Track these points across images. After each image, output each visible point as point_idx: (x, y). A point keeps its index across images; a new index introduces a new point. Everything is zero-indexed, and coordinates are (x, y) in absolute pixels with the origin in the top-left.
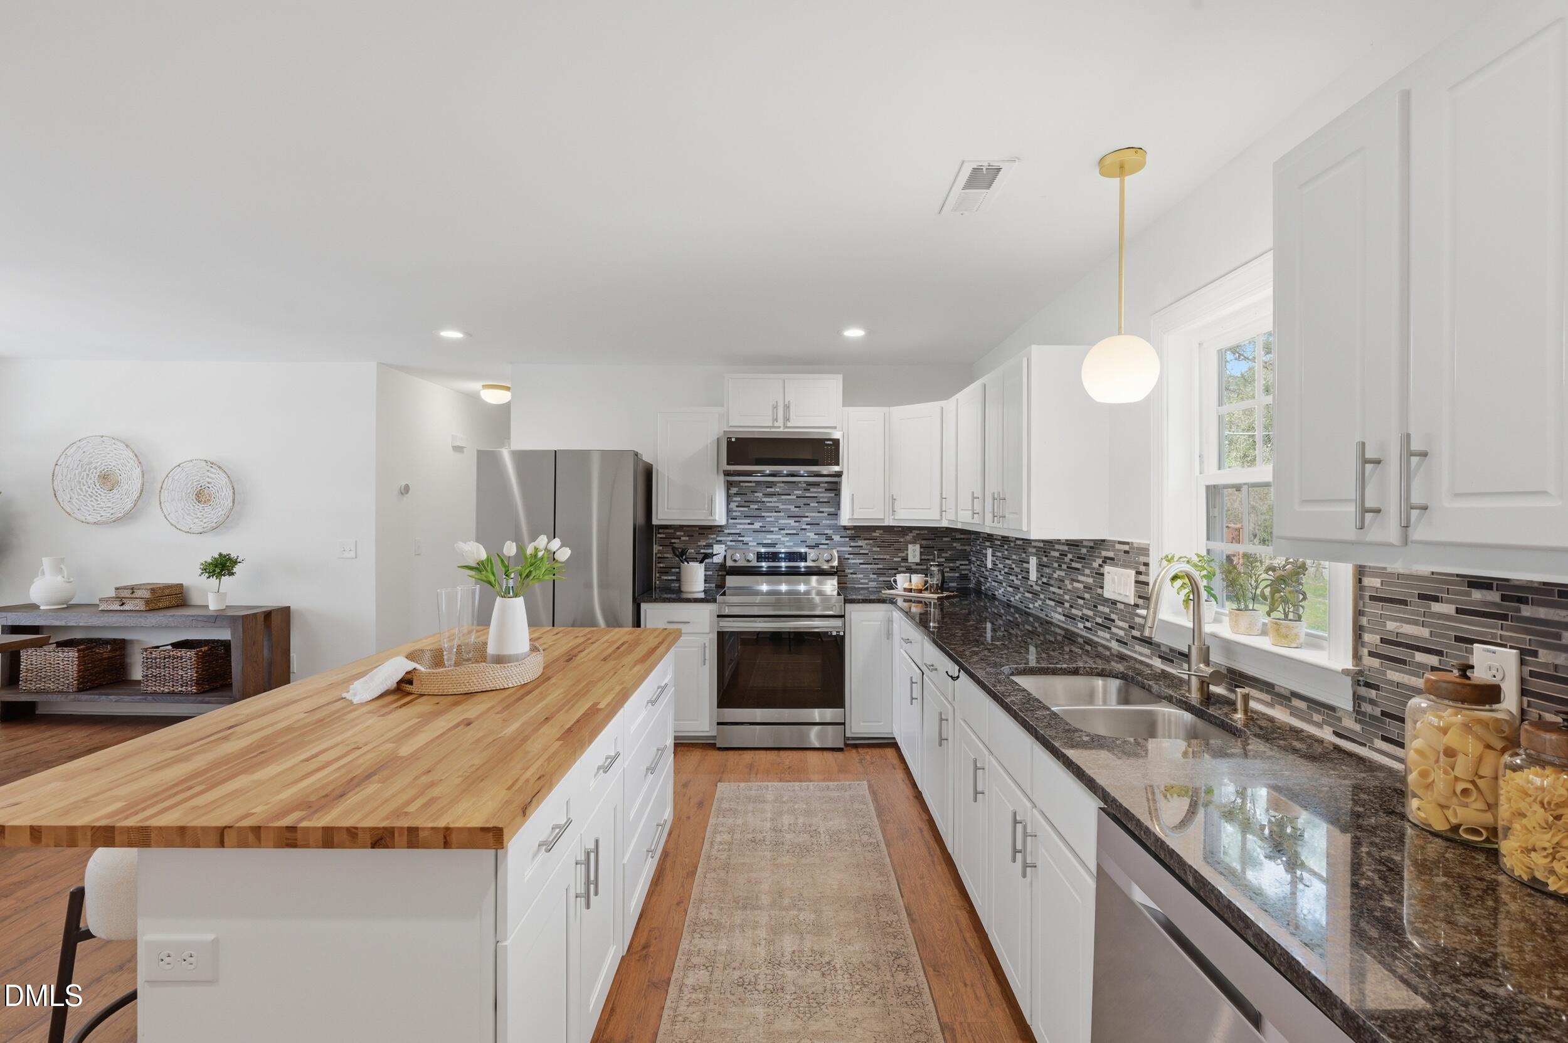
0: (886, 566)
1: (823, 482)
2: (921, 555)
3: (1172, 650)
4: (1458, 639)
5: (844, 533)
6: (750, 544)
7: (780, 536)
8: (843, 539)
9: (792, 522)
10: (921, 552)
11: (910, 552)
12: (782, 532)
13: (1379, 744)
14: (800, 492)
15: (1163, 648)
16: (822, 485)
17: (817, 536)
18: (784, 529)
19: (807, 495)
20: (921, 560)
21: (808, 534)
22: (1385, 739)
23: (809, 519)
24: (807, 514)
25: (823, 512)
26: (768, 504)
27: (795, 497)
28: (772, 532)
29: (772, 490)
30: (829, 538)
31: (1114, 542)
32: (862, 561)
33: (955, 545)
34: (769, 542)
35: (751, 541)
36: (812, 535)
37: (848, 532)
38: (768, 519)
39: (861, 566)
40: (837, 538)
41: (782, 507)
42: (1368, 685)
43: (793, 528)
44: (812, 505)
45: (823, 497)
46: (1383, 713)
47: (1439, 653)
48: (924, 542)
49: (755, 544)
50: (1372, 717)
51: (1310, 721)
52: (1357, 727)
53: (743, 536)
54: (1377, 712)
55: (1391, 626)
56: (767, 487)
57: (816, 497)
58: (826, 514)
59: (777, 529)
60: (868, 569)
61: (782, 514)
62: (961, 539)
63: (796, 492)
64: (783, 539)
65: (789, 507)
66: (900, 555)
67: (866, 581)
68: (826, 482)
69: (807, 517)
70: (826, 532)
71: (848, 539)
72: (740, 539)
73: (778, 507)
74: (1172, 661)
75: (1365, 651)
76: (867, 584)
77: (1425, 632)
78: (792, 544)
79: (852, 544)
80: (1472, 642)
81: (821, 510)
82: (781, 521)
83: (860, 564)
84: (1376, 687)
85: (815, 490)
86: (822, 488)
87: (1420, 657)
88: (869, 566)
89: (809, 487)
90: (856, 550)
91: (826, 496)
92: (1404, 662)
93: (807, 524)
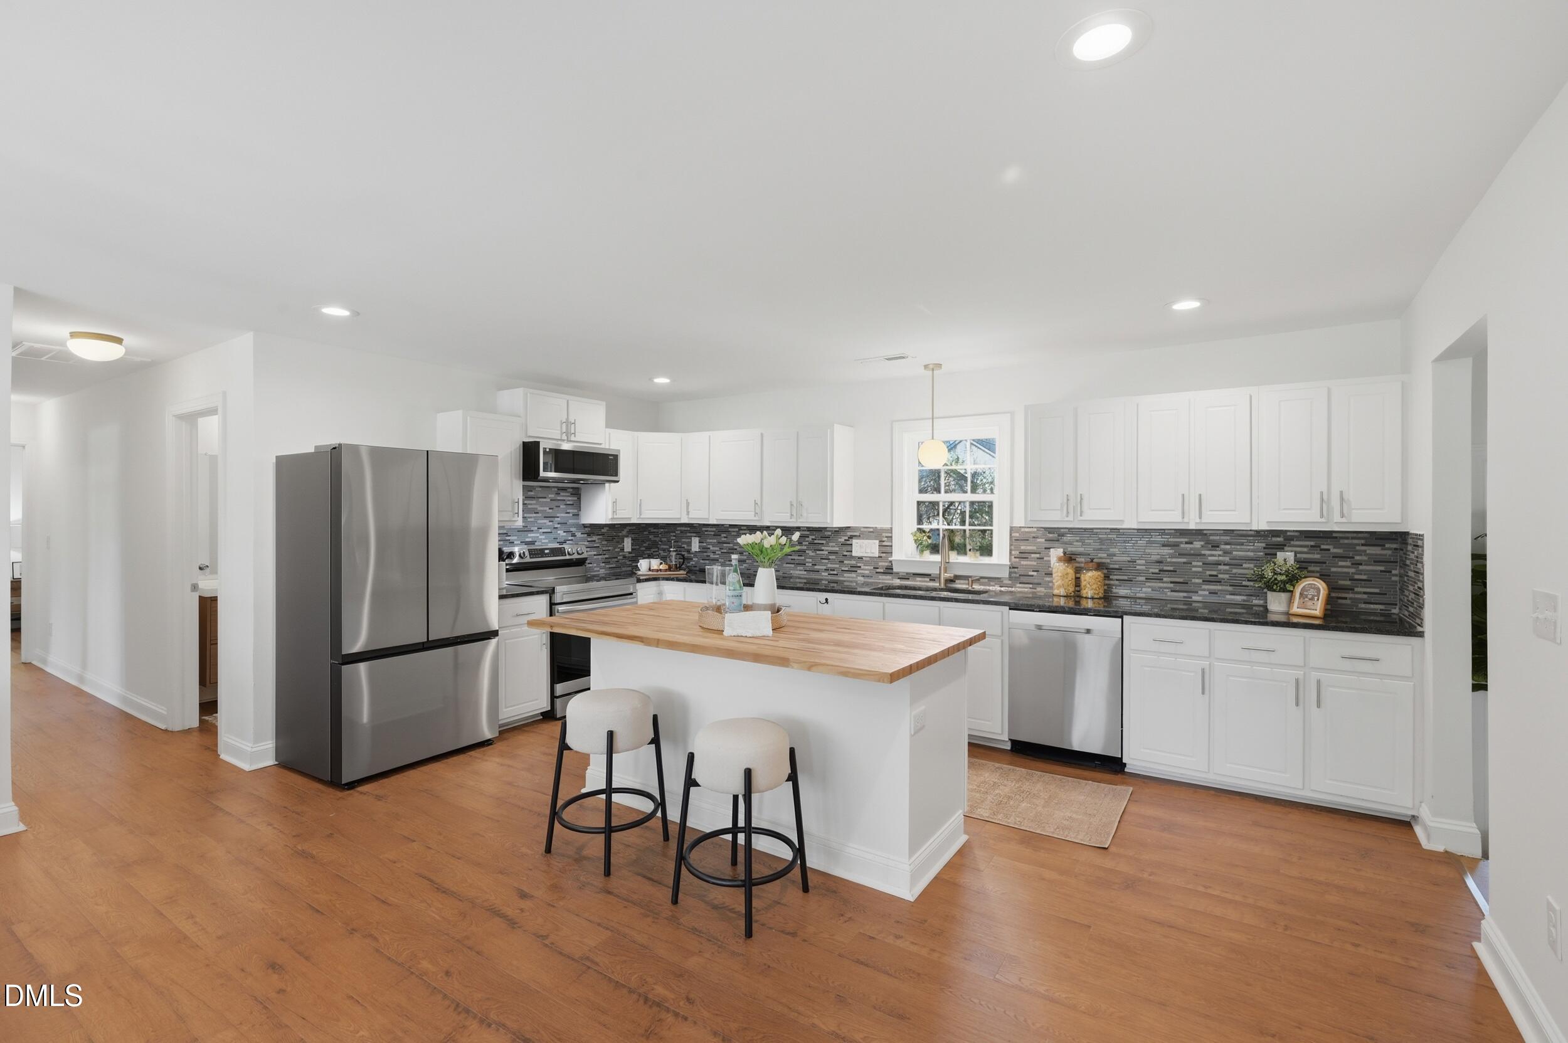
0: (612, 556)
1: (569, 488)
2: (632, 546)
3: (907, 574)
4: (1045, 548)
5: (583, 531)
6: (515, 542)
7: (538, 535)
8: (583, 535)
9: (546, 521)
10: (632, 543)
11: (625, 544)
12: (540, 530)
13: (1018, 585)
14: (553, 496)
15: (900, 574)
16: (569, 490)
17: (565, 534)
18: (541, 528)
19: (559, 498)
20: (632, 549)
21: (559, 532)
22: (1020, 583)
23: (559, 519)
24: (558, 515)
25: (569, 513)
26: (529, 506)
27: (549, 500)
28: (533, 531)
29: (532, 493)
30: (574, 535)
31: (861, 527)
32: (595, 553)
33: (650, 537)
34: (530, 540)
35: (515, 540)
36: (561, 532)
37: (586, 529)
38: (529, 520)
39: (595, 557)
40: (579, 535)
41: (540, 509)
42: (1013, 568)
43: (548, 527)
44: (561, 506)
45: (569, 501)
46: (1020, 575)
47: (1040, 553)
48: (633, 536)
49: (519, 542)
50: (1015, 577)
51: (990, 585)
52: (1010, 582)
53: (510, 536)
54: (1018, 575)
55: (1022, 548)
56: (529, 491)
57: (564, 500)
58: (571, 515)
59: (536, 528)
60: (598, 559)
61: (540, 515)
62: (654, 532)
63: (550, 496)
64: (540, 537)
65: (545, 508)
66: (645, 545)
67: (598, 569)
68: (572, 488)
69: (558, 517)
70: (572, 529)
71: (586, 535)
72: (508, 538)
73: (537, 509)
74: (909, 579)
75: (1013, 557)
76: (599, 571)
77: (1035, 548)
78: (547, 541)
79: (589, 539)
80: (1049, 548)
81: (568, 511)
82: (539, 521)
83: (595, 555)
84: (1017, 568)
85: (564, 494)
86: (569, 492)
87: (1033, 555)
88: (600, 557)
89: (559, 492)
90: (591, 545)
91: (570, 499)
92: (1028, 558)
93: (558, 524)
